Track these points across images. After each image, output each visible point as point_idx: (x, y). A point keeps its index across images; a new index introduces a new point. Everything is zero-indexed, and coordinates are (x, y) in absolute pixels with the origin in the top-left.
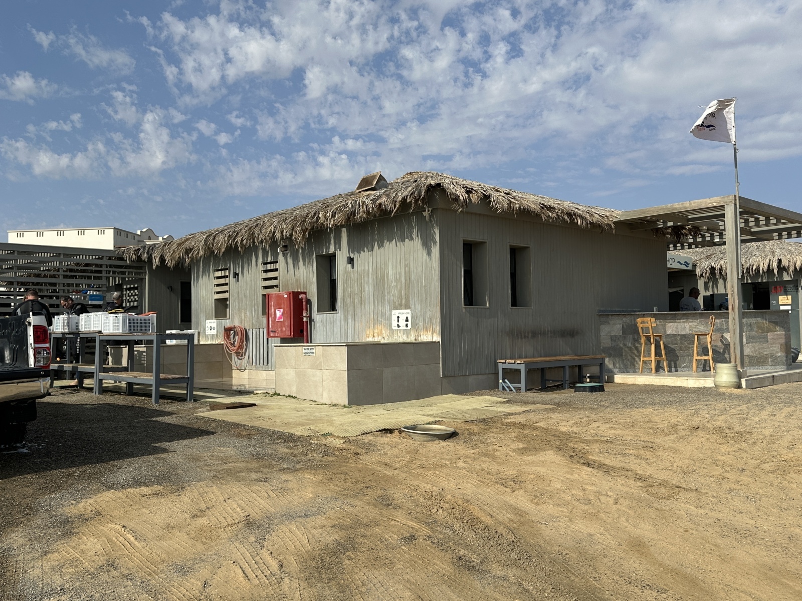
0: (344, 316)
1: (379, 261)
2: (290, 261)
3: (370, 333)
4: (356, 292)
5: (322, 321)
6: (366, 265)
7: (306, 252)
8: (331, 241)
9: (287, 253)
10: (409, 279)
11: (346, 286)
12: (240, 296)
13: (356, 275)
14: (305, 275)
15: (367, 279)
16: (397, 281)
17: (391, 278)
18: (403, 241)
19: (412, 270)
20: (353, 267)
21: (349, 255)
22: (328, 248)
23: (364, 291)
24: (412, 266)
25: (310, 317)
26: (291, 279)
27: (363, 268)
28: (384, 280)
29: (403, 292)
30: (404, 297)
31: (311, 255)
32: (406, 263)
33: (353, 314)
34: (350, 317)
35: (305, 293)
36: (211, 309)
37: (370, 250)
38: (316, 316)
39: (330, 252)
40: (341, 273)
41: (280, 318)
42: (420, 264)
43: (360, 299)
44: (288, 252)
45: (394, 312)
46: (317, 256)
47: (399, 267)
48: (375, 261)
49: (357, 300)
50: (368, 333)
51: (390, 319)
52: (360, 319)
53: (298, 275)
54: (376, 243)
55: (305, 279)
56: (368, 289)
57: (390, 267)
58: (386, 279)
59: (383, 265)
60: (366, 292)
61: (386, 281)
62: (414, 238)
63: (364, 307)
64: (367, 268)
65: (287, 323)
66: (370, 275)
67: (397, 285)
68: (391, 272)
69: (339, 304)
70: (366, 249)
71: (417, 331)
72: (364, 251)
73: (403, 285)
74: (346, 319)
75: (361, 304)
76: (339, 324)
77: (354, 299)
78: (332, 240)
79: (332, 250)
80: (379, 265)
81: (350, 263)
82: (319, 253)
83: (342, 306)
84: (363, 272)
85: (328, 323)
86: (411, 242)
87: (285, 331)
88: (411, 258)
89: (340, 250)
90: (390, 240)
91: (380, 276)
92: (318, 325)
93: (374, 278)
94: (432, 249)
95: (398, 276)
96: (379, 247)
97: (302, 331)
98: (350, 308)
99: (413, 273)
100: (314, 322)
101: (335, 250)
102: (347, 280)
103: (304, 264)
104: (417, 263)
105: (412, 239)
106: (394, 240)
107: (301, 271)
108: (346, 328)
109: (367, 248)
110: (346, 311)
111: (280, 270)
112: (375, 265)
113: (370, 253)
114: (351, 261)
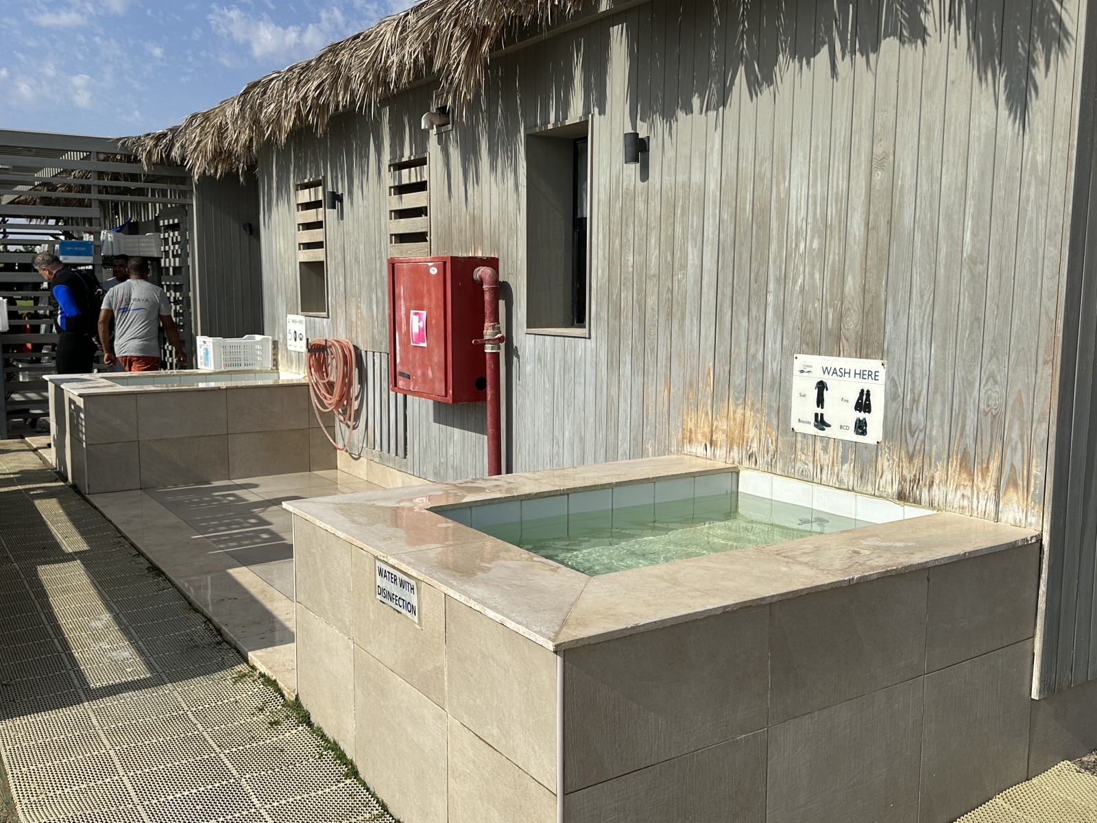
0: (610, 351)
1: (747, 144)
2: (455, 154)
3: (696, 426)
4: (653, 270)
5: (540, 359)
6: (697, 163)
7: (499, 125)
8: (571, 79)
9: (447, 132)
10: (890, 223)
11: (617, 242)
12: (348, 259)
13: (655, 203)
14: (495, 202)
15: (695, 221)
16: (824, 229)
17: (797, 217)
18: (871, 45)
19: (909, 182)
20: (645, 175)
21: (634, 126)
22: (564, 106)
23: (684, 267)
24: (906, 167)
25: (508, 339)
26: (460, 216)
27: (681, 178)
28: (765, 226)
29: (850, 281)
30: (856, 304)
31: (512, 133)
32: (878, 150)
33: (640, 348)
34: (628, 358)
35: (493, 263)
36: (294, 287)
37: (714, 100)
38: (526, 341)
39: (568, 122)
40: (602, 196)
41: (420, 338)
42: (952, 154)
43: (664, 296)
44: (450, 126)
45: (801, 360)
46: (529, 137)
47: (839, 167)
48: (730, 149)
49: (654, 298)
50: (691, 425)
51: (782, 388)
52: (662, 370)
53: (477, 204)
54: (742, 69)
55: (495, 215)
56: (697, 262)
57: (798, 170)
58: (774, 224)
59: (767, 165)
60: (690, 270)
61: (774, 232)
62: (930, 30)
63: (682, 325)
64: (697, 177)
65: (437, 357)
66: (709, 206)
67: (823, 253)
68: (798, 193)
69: (595, 305)
70: (696, 101)
71: (911, 458)
72: (689, 109)
73: (856, 249)
74: (614, 362)
75: (670, 315)
76: (590, 377)
77: (643, 294)
78: (578, 74)
79: (575, 115)
80: (747, 165)
81: (636, 160)
82: (536, 126)
83: (604, 314)
84: (680, 192)
85: (557, 368)
86: (912, 53)
87: (432, 381)
88: (908, 128)
89: (602, 111)
90: (804, 51)
91: (748, 207)
92: (528, 368)
93: (725, 216)
94: (1038, 73)
95: (832, 211)
96: (754, 86)
97: (481, 384)
98: (630, 325)
99: (909, 198)
100: (518, 357)
101: (587, 111)
102: (623, 223)
103: (493, 168)
104: (936, 148)
105: (919, 33)
106: (825, 50)
107: (486, 187)
108: (614, 391)
109: (702, 97)
110: (615, 337)
111: (432, 185)
112: (730, 163)
113: (712, 114)
114: (638, 149)
